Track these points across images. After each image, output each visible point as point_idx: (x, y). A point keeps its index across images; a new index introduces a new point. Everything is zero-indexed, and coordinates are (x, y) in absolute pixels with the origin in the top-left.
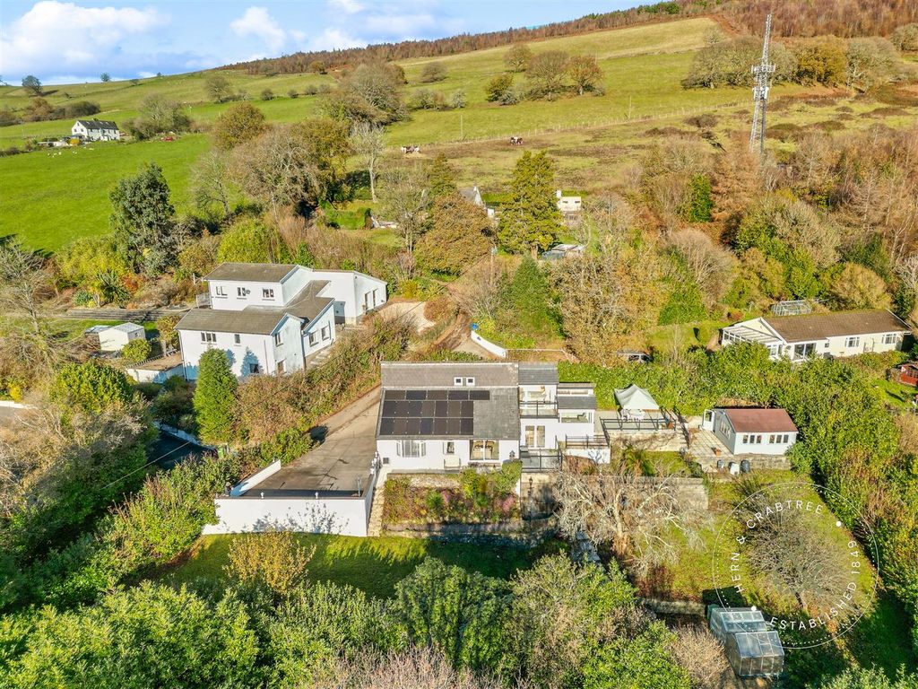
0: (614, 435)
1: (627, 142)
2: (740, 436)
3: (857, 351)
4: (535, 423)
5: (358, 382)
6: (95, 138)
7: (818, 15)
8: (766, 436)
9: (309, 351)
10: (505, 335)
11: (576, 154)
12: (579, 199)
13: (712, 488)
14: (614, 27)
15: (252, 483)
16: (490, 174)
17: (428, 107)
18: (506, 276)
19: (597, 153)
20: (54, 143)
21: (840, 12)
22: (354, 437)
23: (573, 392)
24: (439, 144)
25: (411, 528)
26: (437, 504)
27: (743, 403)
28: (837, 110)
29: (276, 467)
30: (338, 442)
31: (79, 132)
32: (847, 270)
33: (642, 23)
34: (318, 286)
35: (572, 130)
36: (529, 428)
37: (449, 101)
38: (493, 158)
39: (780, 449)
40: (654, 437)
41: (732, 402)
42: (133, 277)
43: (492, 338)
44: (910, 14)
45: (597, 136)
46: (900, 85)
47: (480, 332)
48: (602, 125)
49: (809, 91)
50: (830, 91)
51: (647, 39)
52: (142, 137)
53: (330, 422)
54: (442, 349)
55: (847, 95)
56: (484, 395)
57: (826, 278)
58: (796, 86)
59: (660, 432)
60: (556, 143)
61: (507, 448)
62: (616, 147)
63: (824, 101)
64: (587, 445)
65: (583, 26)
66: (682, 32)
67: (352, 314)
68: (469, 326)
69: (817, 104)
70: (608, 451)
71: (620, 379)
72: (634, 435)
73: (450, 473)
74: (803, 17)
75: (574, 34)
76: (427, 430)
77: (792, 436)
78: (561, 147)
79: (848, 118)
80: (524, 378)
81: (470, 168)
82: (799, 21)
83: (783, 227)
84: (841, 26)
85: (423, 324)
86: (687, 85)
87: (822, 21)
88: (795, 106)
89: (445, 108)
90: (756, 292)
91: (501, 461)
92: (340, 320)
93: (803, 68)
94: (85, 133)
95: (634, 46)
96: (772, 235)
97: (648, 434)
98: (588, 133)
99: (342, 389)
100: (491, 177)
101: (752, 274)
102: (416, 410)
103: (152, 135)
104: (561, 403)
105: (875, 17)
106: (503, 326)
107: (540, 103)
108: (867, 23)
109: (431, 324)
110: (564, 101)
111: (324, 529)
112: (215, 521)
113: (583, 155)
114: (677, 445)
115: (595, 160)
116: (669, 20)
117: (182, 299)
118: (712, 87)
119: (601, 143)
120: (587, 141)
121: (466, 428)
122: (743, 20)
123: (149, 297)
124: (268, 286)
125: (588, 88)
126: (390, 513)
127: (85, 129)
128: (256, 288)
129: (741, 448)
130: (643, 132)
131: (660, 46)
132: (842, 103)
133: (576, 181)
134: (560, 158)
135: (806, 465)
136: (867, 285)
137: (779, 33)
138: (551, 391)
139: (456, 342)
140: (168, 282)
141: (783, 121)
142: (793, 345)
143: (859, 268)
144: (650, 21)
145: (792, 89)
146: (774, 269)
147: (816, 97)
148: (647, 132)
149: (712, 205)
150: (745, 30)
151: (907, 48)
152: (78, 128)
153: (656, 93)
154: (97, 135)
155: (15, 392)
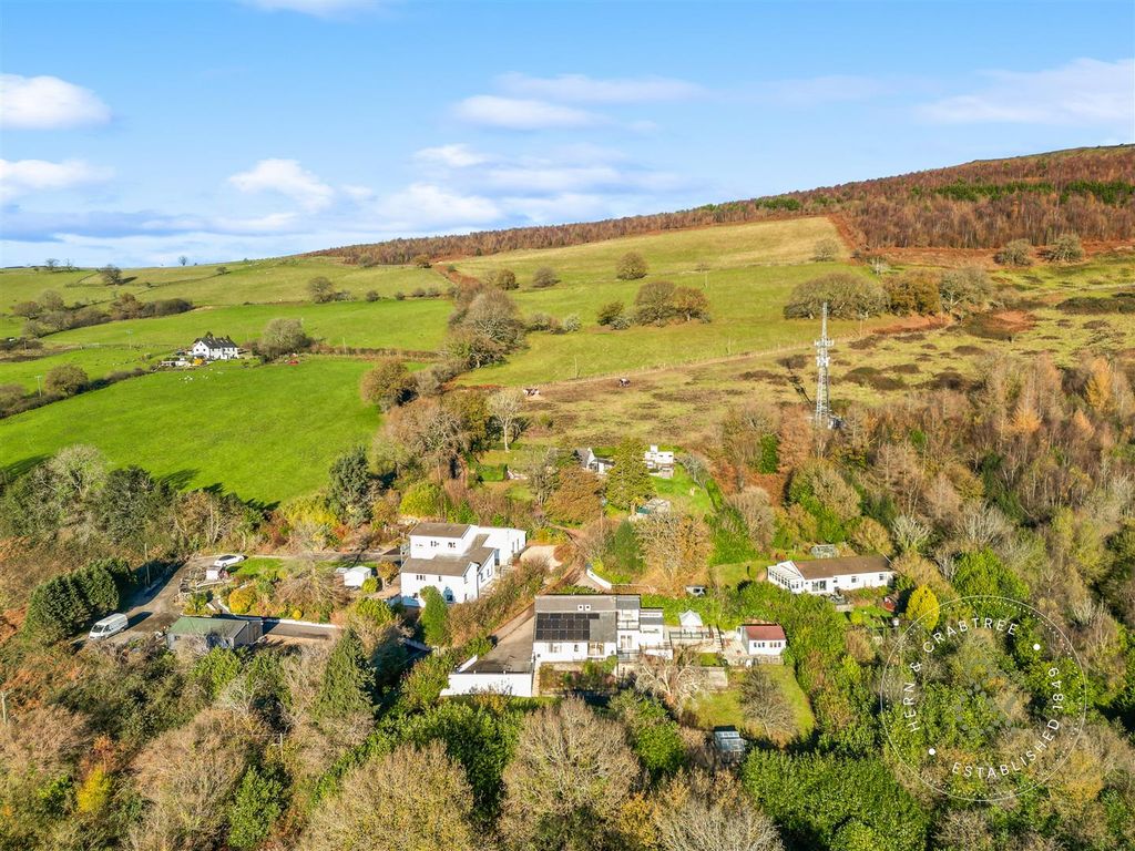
0: (676, 642)
1: (723, 386)
2: (752, 642)
3: (858, 585)
4: (626, 633)
5: (513, 607)
6: (216, 357)
7: (934, 225)
8: (767, 643)
9: (481, 585)
10: (610, 573)
11: (676, 399)
12: (671, 454)
13: (731, 675)
14: (731, 222)
15: (465, 667)
16: (601, 421)
17: (543, 328)
18: (611, 532)
19: (695, 398)
20: (177, 363)
21: (956, 223)
22: (515, 643)
23: (649, 615)
24: (556, 384)
25: (555, 692)
26: (569, 679)
27: (763, 622)
28: (923, 347)
29: (474, 659)
30: (506, 646)
31: (201, 351)
32: (863, 523)
33: (761, 219)
34: (483, 538)
35: (676, 369)
36: (623, 637)
37: (563, 324)
38: (604, 401)
39: (776, 651)
40: (701, 644)
41: (755, 622)
42: (342, 527)
43: (601, 575)
44: (1024, 225)
45: (697, 376)
46: (998, 312)
47: (593, 570)
48: (703, 363)
49: (903, 323)
50: (926, 321)
51: (765, 241)
52: (267, 360)
53: (499, 633)
54: (567, 585)
55: (941, 326)
56: (596, 616)
57: (848, 528)
58: (891, 316)
59: (705, 640)
60: (660, 384)
61: (610, 648)
62: (712, 392)
63: (914, 335)
64: (658, 648)
65: (701, 220)
66: (799, 235)
67: (505, 557)
68: (585, 565)
69: (907, 340)
70: (670, 651)
71: (682, 605)
72: (688, 642)
73: (576, 663)
74: (919, 226)
75: (689, 227)
76: (563, 637)
77: (783, 642)
78: (664, 391)
79: (925, 357)
80: (619, 605)
81: (583, 414)
82: (914, 230)
84: (957, 236)
85: (553, 564)
86: (791, 312)
87: (937, 230)
88: (884, 343)
89: (559, 331)
90: (797, 538)
91: (605, 656)
92: (497, 562)
93: (896, 302)
94: (208, 352)
95: (750, 248)
96: (812, 494)
97: (697, 641)
98: (691, 372)
99: (505, 611)
100: (602, 425)
101: (794, 525)
102: (556, 625)
103: (276, 357)
104: (642, 621)
105: (990, 227)
106: (608, 567)
107: (651, 329)
108: (982, 234)
109: (559, 564)
110: (673, 327)
111: (508, 692)
112: (448, 687)
113: (682, 400)
114: (715, 648)
115: (691, 406)
116: (788, 217)
117: (378, 544)
118: (812, 317)
119: (699, 386)
120: (688, 384)
121: (586, 636)
122: (860, 225)
123: (353, 542)
124: (452, 540)
125: (695, 315)
126: (544, 684)
127: (207, 349)
128: (443, 541)
129: (754, 651)
130: (738, 373)
131: (783, 250)
132: (932, 337)
133: (674, 431)
134: (662, 404)
135: (792, 661)
136: (874, 533)
137: (894, 243)
138: (635, 614)
139: (577, 577)
140: (365, 531)
141: (866, 363)
142: (810, 581)
143: (871, 521)
144: (769, 218)
145: (890, 321)
146: (810, 521)
147: (908, 330)
148: (741, 376)
149: (778, 461)
150: (861, 237)
151: (1018, 261)
152: (201, 348)
153: (759, 322)
154: (217, 353)
155: (296, 614)
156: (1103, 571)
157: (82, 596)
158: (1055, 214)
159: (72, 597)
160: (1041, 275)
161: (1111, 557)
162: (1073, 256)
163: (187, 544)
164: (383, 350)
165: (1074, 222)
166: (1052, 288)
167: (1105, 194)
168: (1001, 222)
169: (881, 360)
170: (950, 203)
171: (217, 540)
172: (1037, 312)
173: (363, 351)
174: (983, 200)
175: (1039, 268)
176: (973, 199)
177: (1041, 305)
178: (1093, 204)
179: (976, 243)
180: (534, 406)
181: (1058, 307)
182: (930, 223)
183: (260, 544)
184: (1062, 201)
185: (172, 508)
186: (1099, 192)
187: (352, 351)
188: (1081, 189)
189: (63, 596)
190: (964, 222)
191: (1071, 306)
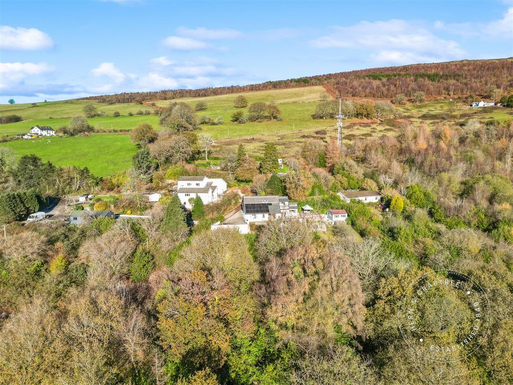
1: (294, 140)
2: (334, 216)
3: (367, 201)
4: (283, 211)
6: (44, 135)
7: (366, 88)
8: (340, 215)
9: (213, 200)
12: (281, 160)
14: (280, 88)
17: (206, 123)
19: (283, 144)
20: (24, 137)
21: (375, 88)
23: (292, 205)
24: (220, 140)
28: (371, 129)
29: (219, 223)
31: (36, 132)
32: (366, 180)
33: (293, 87)
34: (211, 183)
35: (272, 135)
36: (282, 213)
37: (216, 121)
38: (244, 145)
39: (344, 219)
44: (402, 89)
45: (282, 137)
46: (396, 119)
48: (283, 133)
49: (362, 121)
50: (370, 121)
51: (296, 95)
52: (72, 135)
55: (376, 123)
56: (271, 204)
57: (360, 183)
58: (356, 119)
60: (267, 140)
61: (278, 216)
62: (290, 142)
63: (367, 125)
65: (266, 87)
66: (311, 92)
69: (364, 127)
73: (264, 222)
74: (360, 89)
75: (262, 90)
76: (258, 212)
77: (346, 215)
78: (269, 142)
79: (374, 132)
80: (279, 200)
82: (359, 90)
83: (347, 168)
84: (375, 93)
85: (241, 195)
86: (314, 117)
87: (368, 90)
88: (356, 127)
89: (214, 124)
90: (340, 187)
92: (217, 193)
93: (359, 112)
94: (40, 132)
95: (290, 97)
96: (344, 170)
98: (278, 136)
99: (226, 209)
101: (338, 182)
103: (76, 134)
104: (289, 207)
105: (388, 90)
106: (268, 194)
107: (256, 123)
108: (385, 92)
109: (244, 195)
110: (265, 122)
115: (284, 147)
116: (305, 86)
118: (324, 118)
119: (284, 140)
120: (279, 140)
121: (267, 211)
122: (336, 88)
124: (198, 182)
125: (275, 117)
126: (252, 229)
127: (39, 130)
128: (194, 183)
129: (334, 219)
130: (299, 136)
131: (302, 98)
132: (374, 126)
135: (350, 222)
136: (371, 184)
137: (351, 95)
138: (287, 203)
141: (351, 133)
142: (349, 199)
143: (369, 180)
144: (296, 86)
145: (355, 120)
146: (344, 180)
147: (364, 123)
148: (301, 137)
149: (325, 162)
150: (337, 93)
151: (401, 103)
152: (36, 130)
153: (302, 120)
154: (44, 133)
155: (129, 212)
156: (460, 193)
157: (22, 202)
158: (413, 85)
159: (18, 202)
160: (409, 108)
161: (463, 187)
162: (421, 101)
163: (63, 191)
164: (131, 130)
165: (421, 88)
166: (414, 112)
167: (432, 78)
168: (392, 87)
169: (357, 132)
170: (372, 81)
171: (78, 189)
172: (411, 119)
173: (121, 131)
174: (384, 80)
175: (408, 105)
176: (380, 79)
177: (412, 117)
178: (427, 82)
179: (383, 96)
180: (214, 147)
181: (419, 118)
182: (364, 88)
183: (100, 191)
184: (415, 80)
185: (56, 173)
186: (429, 77)
187: (115, 131)
188: (423, 76)
189: (14, 200)
190: (378, 87)
191: (424, 117)
